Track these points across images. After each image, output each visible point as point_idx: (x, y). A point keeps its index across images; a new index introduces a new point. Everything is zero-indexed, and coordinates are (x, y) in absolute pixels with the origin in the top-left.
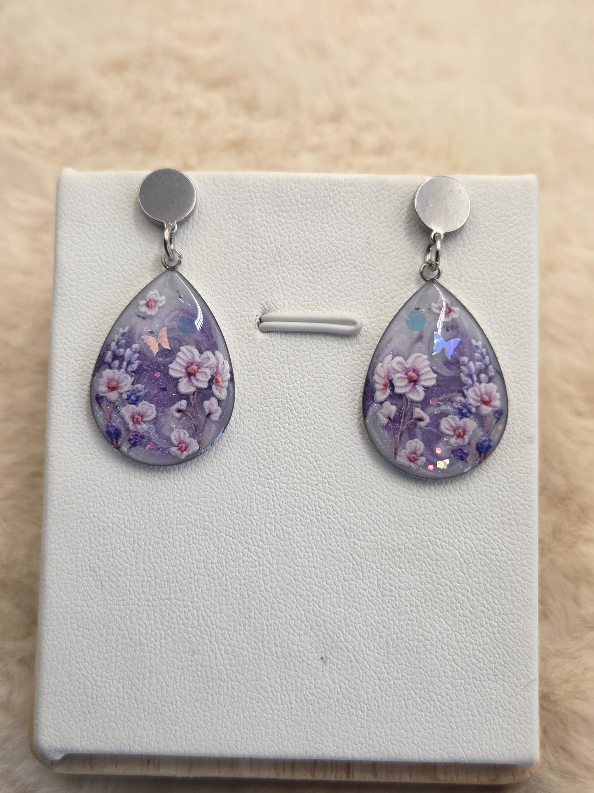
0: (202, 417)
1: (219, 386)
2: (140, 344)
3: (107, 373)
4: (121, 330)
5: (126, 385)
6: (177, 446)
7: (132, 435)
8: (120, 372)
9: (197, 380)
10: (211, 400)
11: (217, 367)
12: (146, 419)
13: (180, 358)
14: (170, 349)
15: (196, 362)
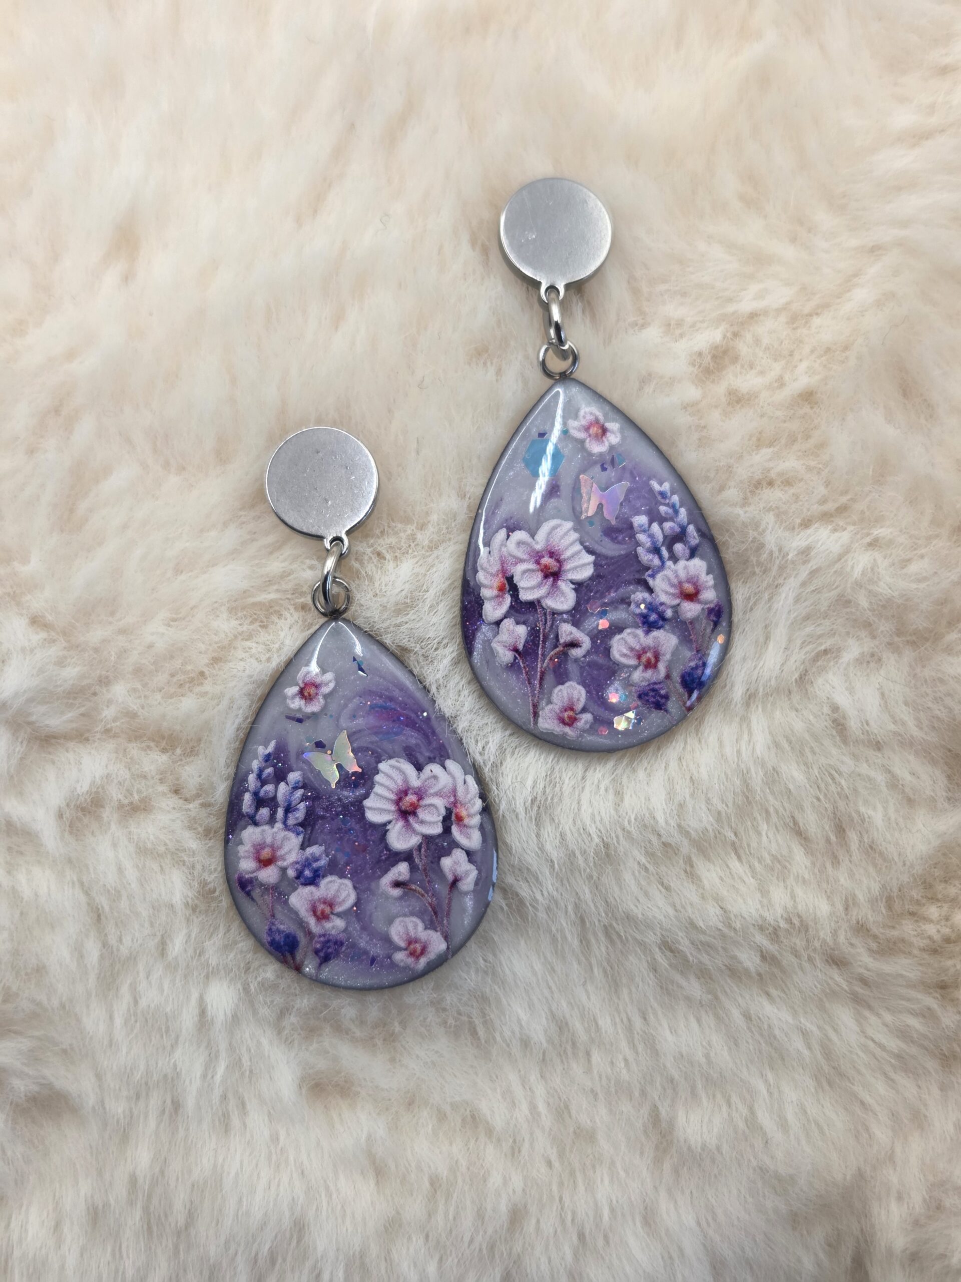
0: (441, 888)
1: (465, 826)
2: (301, 769)
3: (250, 835)
4: (262, 751)
5: (290, 851)
6: (406, 949)
7: (319, 942)
8: (275, 829)
9: (422, 822)
10: (454, 856)
11: (454, 792)
12: (338, 909)
13: (382, 785)
14: (360, 770)
15: (413, 788)
